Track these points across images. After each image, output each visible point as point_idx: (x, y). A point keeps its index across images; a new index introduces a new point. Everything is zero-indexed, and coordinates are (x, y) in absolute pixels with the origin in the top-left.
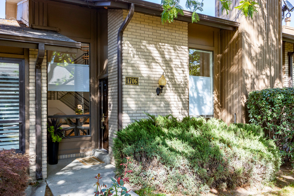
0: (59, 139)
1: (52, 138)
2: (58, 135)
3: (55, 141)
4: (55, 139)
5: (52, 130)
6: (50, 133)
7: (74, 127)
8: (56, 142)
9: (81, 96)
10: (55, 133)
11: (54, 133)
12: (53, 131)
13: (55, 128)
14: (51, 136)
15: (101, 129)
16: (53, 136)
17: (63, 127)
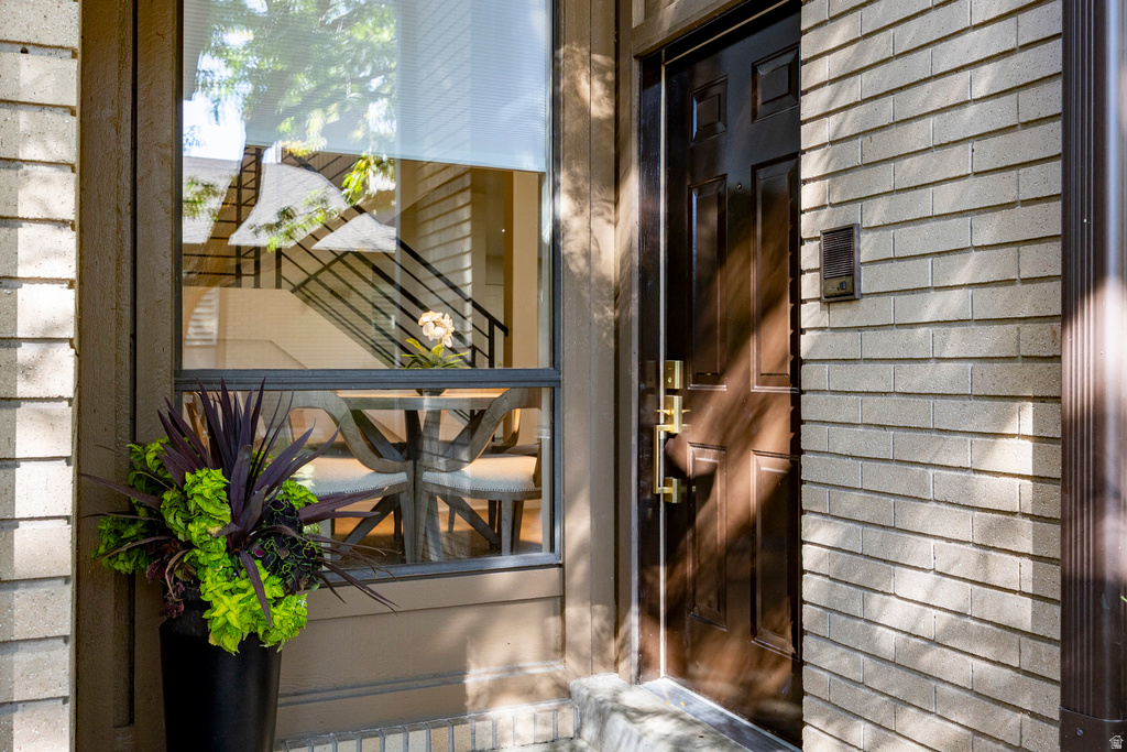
0: (279, 614)
1: (208, 606)
2: (274, 571)
3: (231, 645)
4: (233, 618)
5: (201, 513)
6: (189, 545)
7: (402, 477)
8: (251, 642)
9: (454, 288)
10: (237, 544)
11: (222, 543)
12: (214, 529)
13: (239, 496)
14: (198, 582)
15: (649, 502)
16: (213, 585)
17: (310, 477)
